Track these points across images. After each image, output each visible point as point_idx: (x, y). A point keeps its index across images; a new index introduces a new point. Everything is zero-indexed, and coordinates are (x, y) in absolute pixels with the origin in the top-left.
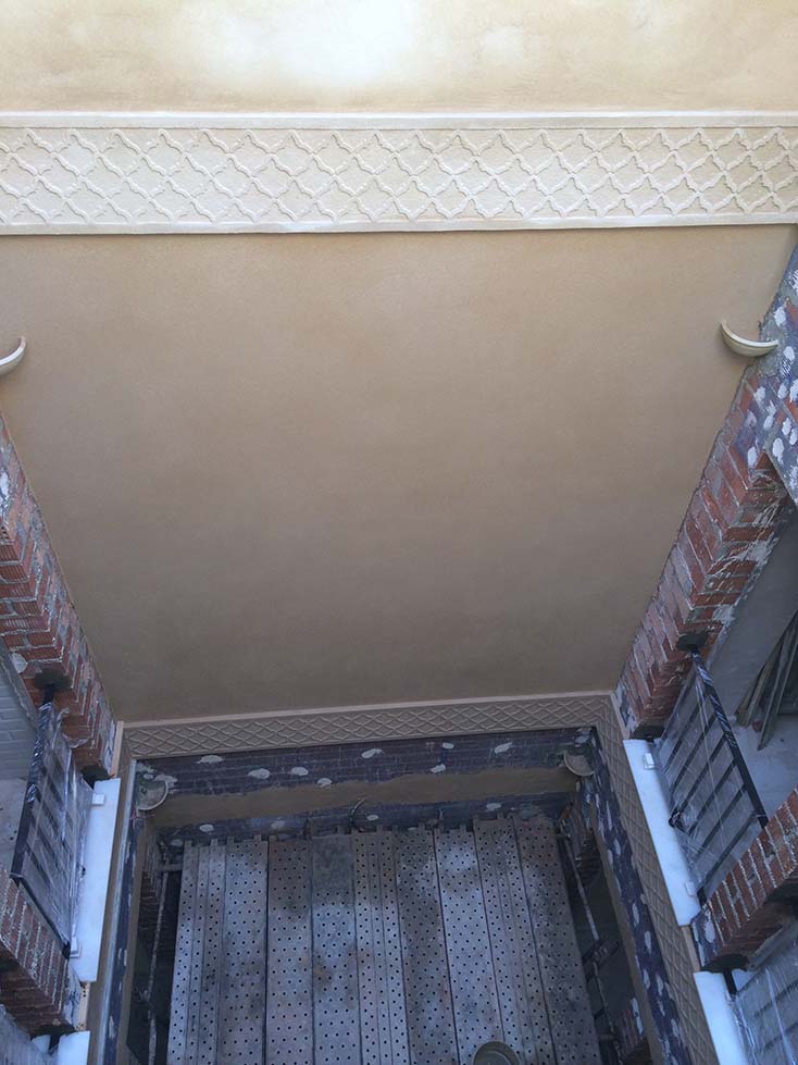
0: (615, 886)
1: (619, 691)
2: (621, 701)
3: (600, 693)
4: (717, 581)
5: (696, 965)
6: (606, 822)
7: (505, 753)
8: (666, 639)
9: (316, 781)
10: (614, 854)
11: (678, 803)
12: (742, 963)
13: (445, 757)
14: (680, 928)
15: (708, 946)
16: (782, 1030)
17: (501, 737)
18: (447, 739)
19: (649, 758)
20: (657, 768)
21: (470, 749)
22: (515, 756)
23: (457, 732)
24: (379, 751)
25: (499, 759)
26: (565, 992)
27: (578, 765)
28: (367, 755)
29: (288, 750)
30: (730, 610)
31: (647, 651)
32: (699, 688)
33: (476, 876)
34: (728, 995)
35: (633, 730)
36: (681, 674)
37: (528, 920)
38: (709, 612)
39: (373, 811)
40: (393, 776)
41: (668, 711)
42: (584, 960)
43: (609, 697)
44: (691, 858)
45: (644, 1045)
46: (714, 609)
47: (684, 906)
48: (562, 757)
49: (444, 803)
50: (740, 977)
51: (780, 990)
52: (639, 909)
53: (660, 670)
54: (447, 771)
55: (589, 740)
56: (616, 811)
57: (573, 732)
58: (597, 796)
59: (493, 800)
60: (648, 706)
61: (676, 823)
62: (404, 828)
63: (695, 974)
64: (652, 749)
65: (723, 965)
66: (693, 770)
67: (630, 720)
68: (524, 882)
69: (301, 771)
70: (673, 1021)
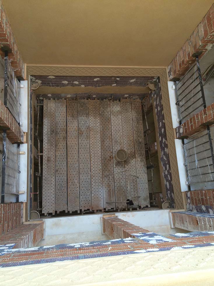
0: (156, 118)
1: (169, 67)
2: (169, 70)
3: (163, 67)
4: (211, 36)
5: (175, 137)
6: (157, 102)
7: (133, 82)
8: (189, 53)
9: (80, 86)
10: (157, 110)
11: (179, 99)
12: (187, 137)
13: (116, 82)
14: (173, 129)
15: (180, 134)
16: (195, 153)
17: (133, 78)
18: (118, 77)
19: (174, 87)
20: (176, 90)
21: (124, 80)
22: (135, 83)
23: (122, 75)
24: (99, 79)
25: (131, 84)
26: (139, 140)
27: (152, 86)
28: (95, 80)
29: (74, 76)
30: (211, 45)
31: (182, 56)
32: (195, 68)
33: (120, 113)
34: (182, 144)
35: (171, 79)
36: (190, 64)
37: (132, 123)
38: (205, 46)
39: (95, 94)
40: (101, 86)
41: (183, 74)
42: (144, 133)
43: (166, 69)
44: (179, 113)
45: (157, 152)
46: (207, 45)
47: (175, 123)
48: (148, 84)
49: (114, 94)
50: (186, 141)
51: (197, 145)
52: (162, 124)
53: (185, 62)
54: (116, 86)
55: (156, 80)
56: (161, 98)
57: (153, 78)
58: (155, 95)
59: (127, 94)
60: (178, 72)
61: (177, 104)
62: (102, 99)
63: (175, 139)
64: (175, 84)
65: (182, 138)
66: (187, 91)
67: (171, 76)
68: (132, 115)
69: (77, 83)
70: (166, 148)
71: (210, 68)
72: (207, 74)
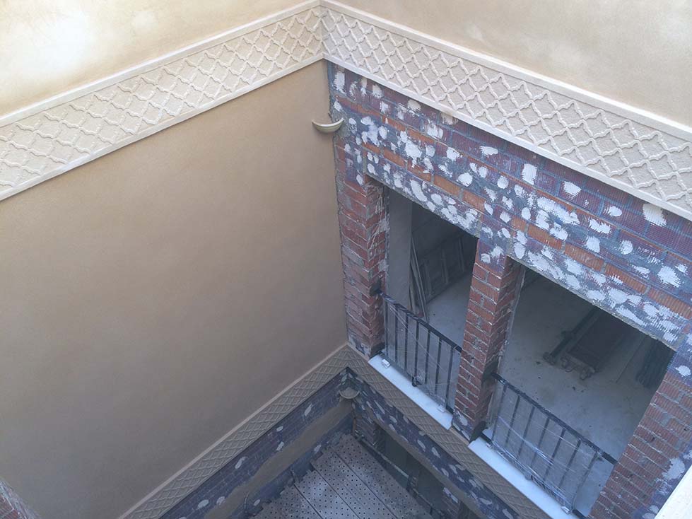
0: (403, 440)
1: (351, 339)
2: (354, 344)
3: (342, 347)
4: (373, 250)
5: (467, 443)
6: (380, 412)
7: (311, 412)
8: (363, 295)
9: (215, 504)
10: (393, 424)
11: (412, 373)
12: (483, 426)
13: (281, 437)
14: (448, 431)
15: (466, 428)
16: (522, 438)
17: (303, 406)
18: (277, 425)
19: (385, 361)
20: (391, 364)
21: (292, 423)
22: (316, 410)
23: (282, 416)
24: (243, 459)
25: (310, 418)
26: (410, 513)
27: (349, 394)
28: (238, 466)
29: (191, 494)
30: (384, 262)
31: (355, 308)
32: (392, 308)
33: (332, 490)
34: (488, 444)
35: (370, 354)
36: (378, 308)
37: (370, 492)
38: (376, 269)
39: (255, 498)
40: (258, 469)
41: (382, 331)
42: (408, 490)
43: (347, 347)
44: (432, 394)
45: (463, 507)
46: (377, 266)
47: (444, 419)
48: (339, 395)
49: (292, 465)
50: (487, 433)
51: (510, 421)
52: (423, 442)
53: (368, 313)
54: (285, 445)
55: (348, 376)
56: (381, 399)
57: (338, 377)
58: (367, 402)
59: (316, 445)
60: (371, 336)
61: (416, 383)
62: (277, 495)
63: (469, 447)
64: (384, 357)
65: (477, 433)
66: (411, 352)
67: (365, 349)
68: (357, 475)
69: (204, 503)
70: (470, 481)
71: (411, 292)
72: (417, 305)
